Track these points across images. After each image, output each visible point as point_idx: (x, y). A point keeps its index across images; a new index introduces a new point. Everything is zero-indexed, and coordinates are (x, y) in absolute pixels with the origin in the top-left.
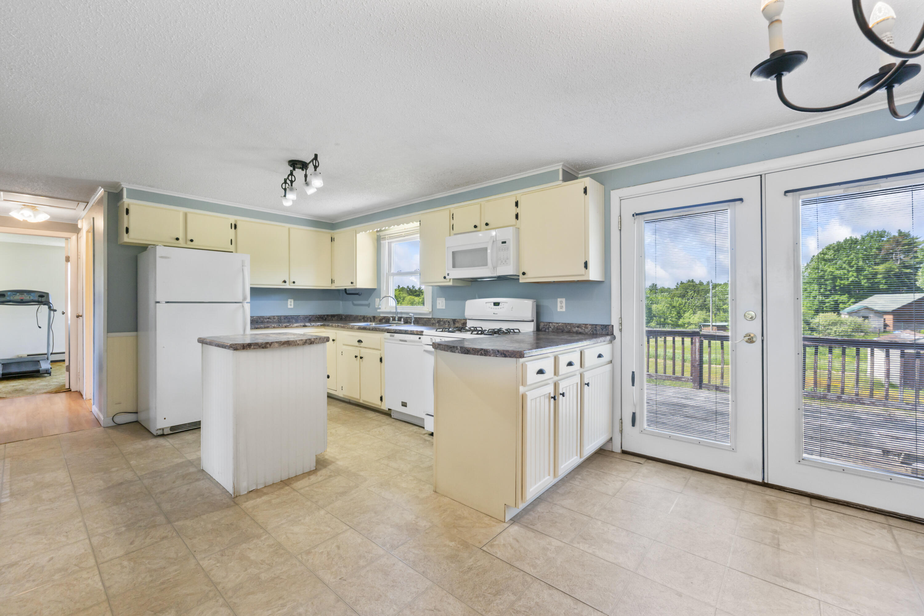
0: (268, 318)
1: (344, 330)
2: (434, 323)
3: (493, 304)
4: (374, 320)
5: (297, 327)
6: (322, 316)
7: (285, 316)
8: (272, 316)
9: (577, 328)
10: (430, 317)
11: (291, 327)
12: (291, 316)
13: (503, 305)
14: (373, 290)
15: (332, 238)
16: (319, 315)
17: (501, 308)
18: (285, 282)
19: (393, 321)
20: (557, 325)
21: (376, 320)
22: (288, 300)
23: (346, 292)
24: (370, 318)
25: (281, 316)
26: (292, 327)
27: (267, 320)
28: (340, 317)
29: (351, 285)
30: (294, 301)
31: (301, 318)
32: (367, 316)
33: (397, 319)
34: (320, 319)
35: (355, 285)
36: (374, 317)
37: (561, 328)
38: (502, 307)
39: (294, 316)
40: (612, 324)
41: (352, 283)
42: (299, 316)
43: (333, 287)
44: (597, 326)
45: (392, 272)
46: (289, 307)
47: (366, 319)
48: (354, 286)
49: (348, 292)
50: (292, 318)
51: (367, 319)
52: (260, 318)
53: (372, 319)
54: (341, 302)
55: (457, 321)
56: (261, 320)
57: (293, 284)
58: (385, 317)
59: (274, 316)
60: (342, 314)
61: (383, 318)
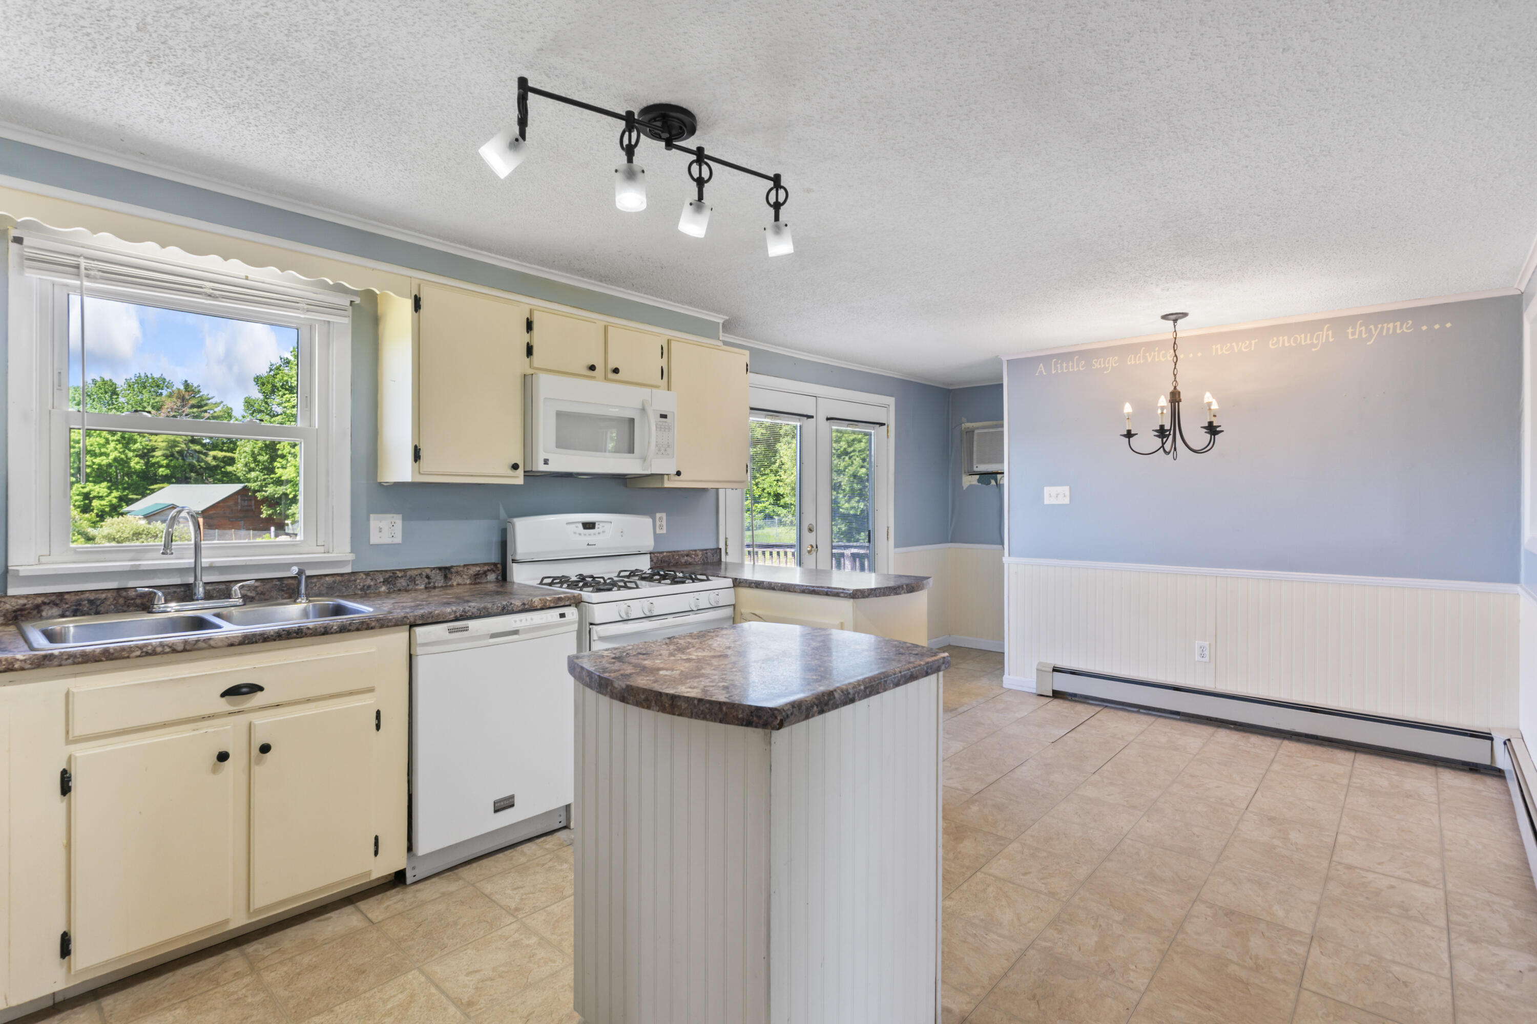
2: (369, 587)
3: (581, 526)
9: (686, 558)
13: (603, 526)
17: (599, 533)
20: (662, 556)
33: (200, 591)
37: (667, 559)
38: (601, 530)
40: (720, 547)
44: (708, 551)
55: (457, 572)
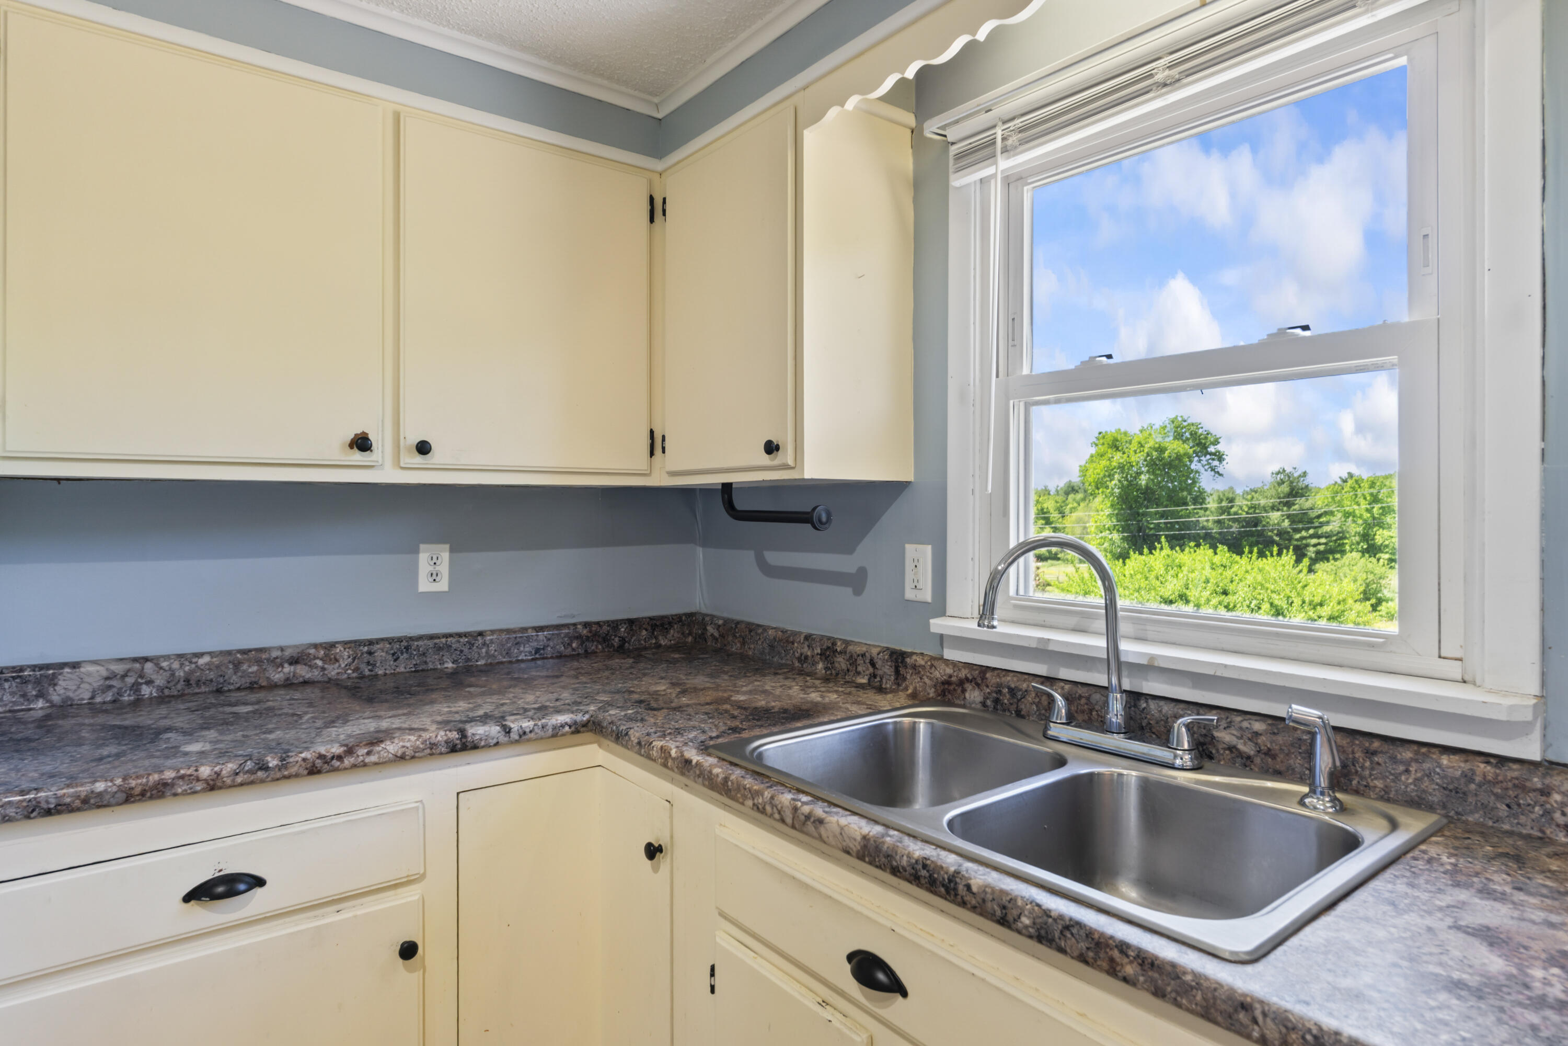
0: (294, 661)
1: (725, 807)
4: (899, 677)
5: (401, 758)
6: (605, 628)
7: (400, 640)
8: (316, 646)
10: (1531, 750)
11: (354, 766)
12: (431, 637)
14: (894, 489)
15: (652, 199)
16: (586, 625)
18: (362, 443)
19: (1071, 720)
21: (913, 683)
22: (416, 551)
23: (730, 506)
24: (873, 663)
25: (371, 642)
26: (365, 765)
27: (287, 669)
28: (697, 630)
29: (765, 459)
30: (452, 551)
31: (492, 648)
32: (847, 643)
34: (592, 647)
35: (791, 462)
36: (898, 658)
39: (447, 636)
41: (771, 448)
42: (481, 634)
43: (659, 479)
45: (1026, 371)
46: (425, 585)
47: (841, 662)
48: (786, 467)
49: (741, 504)
50: (438, 649)
51: (853, 660)
52: (237, 665)
53: (887, 669)
54: (700, 551)
56: (245, 674)
57: (418, 460)
58: (984, 669)
59: (333, 645)
60: (704, 610)
61: (964, 673)
